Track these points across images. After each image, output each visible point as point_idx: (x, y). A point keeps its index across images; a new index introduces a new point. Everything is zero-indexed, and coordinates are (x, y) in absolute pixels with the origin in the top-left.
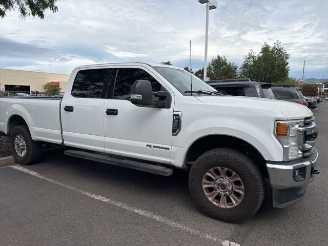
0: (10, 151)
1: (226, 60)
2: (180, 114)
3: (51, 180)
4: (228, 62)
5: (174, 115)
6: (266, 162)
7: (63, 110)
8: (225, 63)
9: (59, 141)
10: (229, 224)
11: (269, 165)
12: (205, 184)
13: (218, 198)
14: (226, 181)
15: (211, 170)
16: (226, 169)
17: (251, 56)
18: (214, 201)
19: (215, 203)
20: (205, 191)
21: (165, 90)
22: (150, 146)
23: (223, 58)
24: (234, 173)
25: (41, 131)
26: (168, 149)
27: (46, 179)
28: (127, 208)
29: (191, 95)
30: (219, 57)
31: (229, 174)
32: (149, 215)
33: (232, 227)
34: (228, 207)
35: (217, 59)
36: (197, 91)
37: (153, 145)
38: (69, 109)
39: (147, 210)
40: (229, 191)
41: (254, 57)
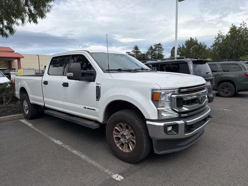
0: (22, 111)
1: (197, 41)
2: (100, 85)
3: (37, 130)
4: (199, 42)
5: (97, 87)
6: (146, 120)
7: (43, 84)
8: (196, 43)
9: (43, 104)
10: (127, 164)
11: (148, 122)
12: (115, 134)
13: (122, 145)
14: (126, 132)
15: (118, 125)
16: (125, 124)
17: (220, 36)
18: (120, 146)
19: (120, 148)
20: (115, 139)
21: (93, 69)
22: (85, 108)
23: (195, 39)
24: (130, 127)
25: (35, 98)
26: (94, 110)
27: (35, 129)
28: (69, 149)
29: (109, 72)
30: (191, 39)
31: (128, 128)
32: (79, 154)
33: (128, 165)
34: (127, 151)
35: (190, 40)
36: (117, 69)
37: (87, 107)
38: (46, 83)
39: (81, 151)
40: (127, 140)
41: (222, 36)
